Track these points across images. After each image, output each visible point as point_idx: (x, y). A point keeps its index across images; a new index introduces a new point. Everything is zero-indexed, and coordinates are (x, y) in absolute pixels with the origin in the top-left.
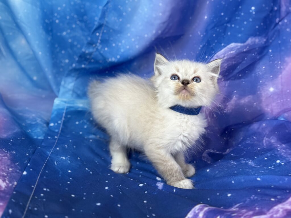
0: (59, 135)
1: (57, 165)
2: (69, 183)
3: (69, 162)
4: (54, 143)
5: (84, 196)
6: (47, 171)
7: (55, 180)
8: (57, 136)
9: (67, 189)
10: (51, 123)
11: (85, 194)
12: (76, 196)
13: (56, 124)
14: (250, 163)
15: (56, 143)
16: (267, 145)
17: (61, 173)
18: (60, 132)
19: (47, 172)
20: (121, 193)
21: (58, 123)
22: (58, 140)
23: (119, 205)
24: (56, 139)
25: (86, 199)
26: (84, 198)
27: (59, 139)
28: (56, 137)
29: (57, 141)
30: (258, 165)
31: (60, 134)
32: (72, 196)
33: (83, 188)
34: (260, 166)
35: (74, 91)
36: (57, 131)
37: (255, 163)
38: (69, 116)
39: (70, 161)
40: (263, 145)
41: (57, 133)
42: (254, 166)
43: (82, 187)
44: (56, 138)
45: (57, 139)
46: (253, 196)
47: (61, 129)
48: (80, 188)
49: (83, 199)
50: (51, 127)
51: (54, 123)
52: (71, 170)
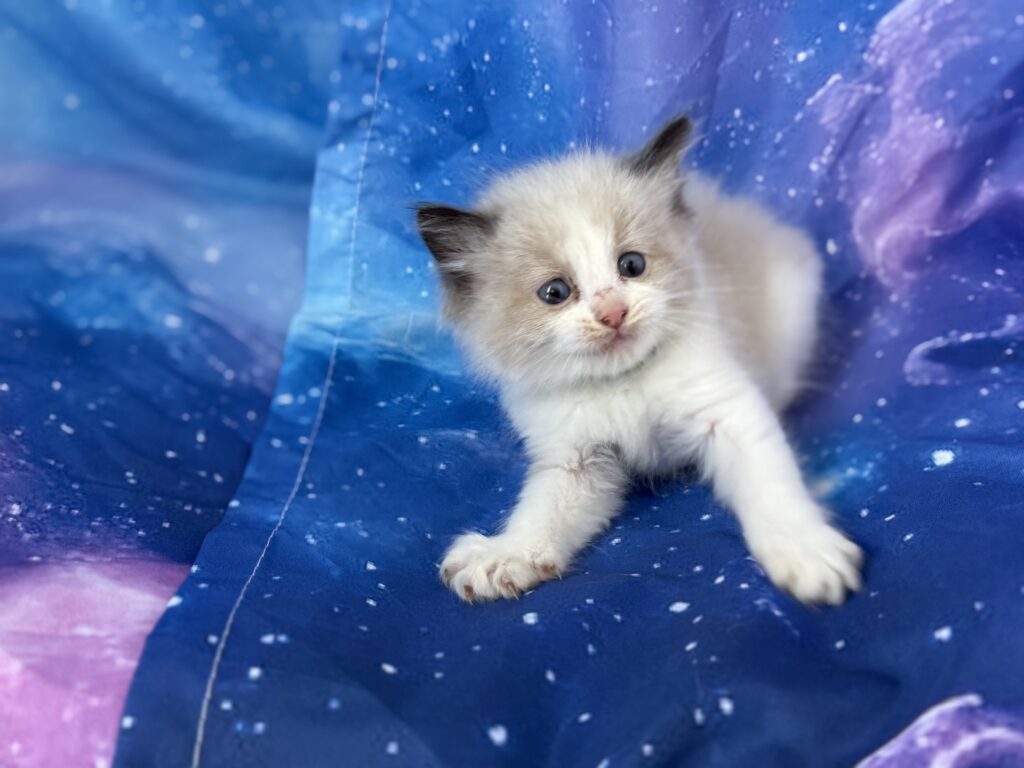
0: (314, 433)
3: (364, 534)
4: (298, 467)
5: (438, 665)
6: (276, 575)
8: (307, 435)
10: (284, 392)
11: (440, 655)
12: (400, 672)
13: (302, 400)
15: (302, 469)
18: (317, 424)
19: (277, 578)
21: (309, 398)
22: (311, 455)
24: (301, 450)
25: (444, 678)
26: (438, 675)
27: (314, 448)
28: (304, 440)
29: (306, 459)
31: (320, 430)
32: (385, 672)
36: (305, 420)
39: (365, 530)
41: (309, 425)
44: (305, 446)
45: (308, 450)
47: (320, 416)
48: (418, 632)
49: (433, 677)
50: (283, 407)
51: (295, 394)
52: (375, 564)
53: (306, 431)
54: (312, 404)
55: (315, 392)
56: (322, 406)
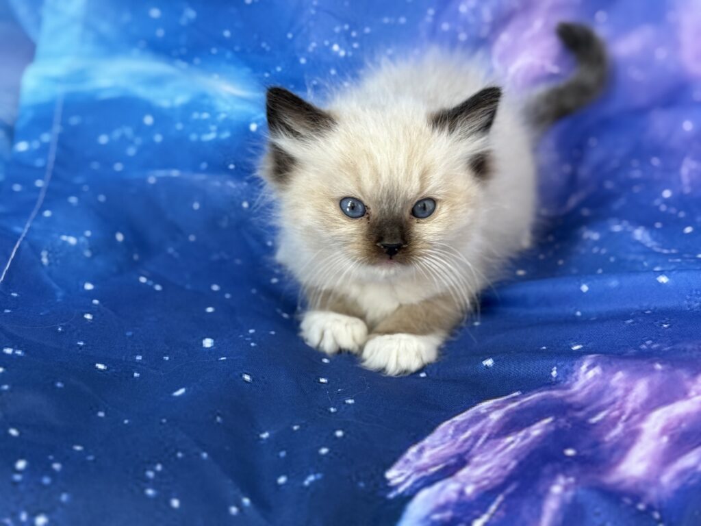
0: (48, 175)
1: (50, 264)
2: (88, 317)
3: (88, 253)
4: (34, 202)
5: (137, 366)
6: (14, 292)
7: (41, 314)
8: (42, 178)
9: (81, 343)
10: (21, 140)
11: (139, 358)
12: (109, 369)
14: (639, 234)
15: (39, 202)
16: (692, 184)
17: (60, 294)
18: (50, 166)
19: (15, 295)
20: (253, 344)
21: (42, 143)
22: (46, 193)
23: (247, 378)
24: (39, 189)
25: (141, 377)
26: (136, 375)
27: (48, 189)
28: (39, 183)
29: (42, 195)
30: (663, 247)
31: (53, 171)
32: (97, 368)
33: (133, 335)
34: (669, 249)
35: (88, 25)
36: (39, 163)
37: (655, 239)
38: (74, 121)
39: (90, 249)
40: (680, 181)
41: (43, 169)
42: (649, 245)
43: (129, 334)
45: (43, 190)
46: (649, 342)
47: (52, 157)
48: (125, 336)
49: (133, 376)
52: (93, 283)
53: (40, 172)
54: (44, 149)
55: (46, 138)
56: (53, 150)
